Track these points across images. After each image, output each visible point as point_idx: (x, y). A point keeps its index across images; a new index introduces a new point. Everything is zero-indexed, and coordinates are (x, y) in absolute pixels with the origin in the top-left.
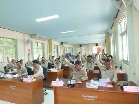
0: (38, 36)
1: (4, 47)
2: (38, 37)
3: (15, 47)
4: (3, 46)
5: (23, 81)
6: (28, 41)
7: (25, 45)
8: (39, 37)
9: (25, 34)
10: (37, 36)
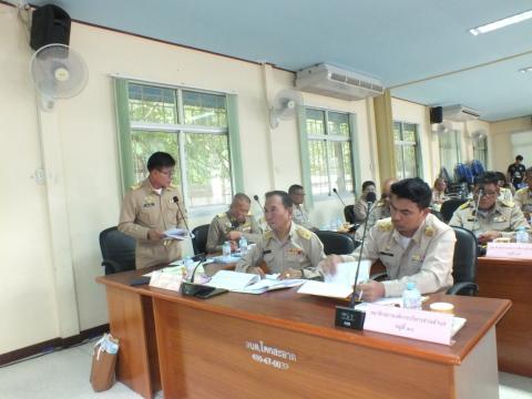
0: (331, 70)
1: (182, 135)
2: (330, 75)
3: (227, 134)
4: (178, 132)
5: (367, 326)
6: (284, 103)
7: (270, 125)
8: (334, 77)
9: (268, 68)
10: (326, 71)
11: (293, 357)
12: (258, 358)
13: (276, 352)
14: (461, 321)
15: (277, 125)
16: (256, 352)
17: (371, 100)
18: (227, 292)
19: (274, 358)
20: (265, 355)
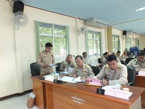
0: (95, 20)
1: (53, 37)
2: (95, 21)
3: (66, 37)
5: (105, 93)
6: (83, 29)
7: (78, 35)
8: (96, 22)
9: (78, 19)
10: (94, 20)
11: (84, 101)
12: (75, 101)
13: (79, 99)
14: (131, 93)
15: (80, 35)
16: (74, 99)
17: (106, 29)
18: (66, 82)
19: (79, 101)
20: (76, 100)
